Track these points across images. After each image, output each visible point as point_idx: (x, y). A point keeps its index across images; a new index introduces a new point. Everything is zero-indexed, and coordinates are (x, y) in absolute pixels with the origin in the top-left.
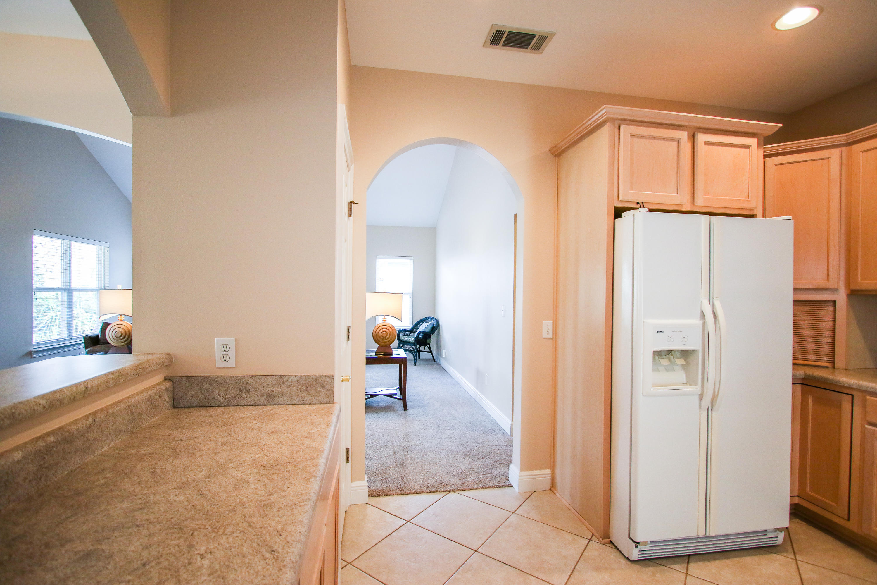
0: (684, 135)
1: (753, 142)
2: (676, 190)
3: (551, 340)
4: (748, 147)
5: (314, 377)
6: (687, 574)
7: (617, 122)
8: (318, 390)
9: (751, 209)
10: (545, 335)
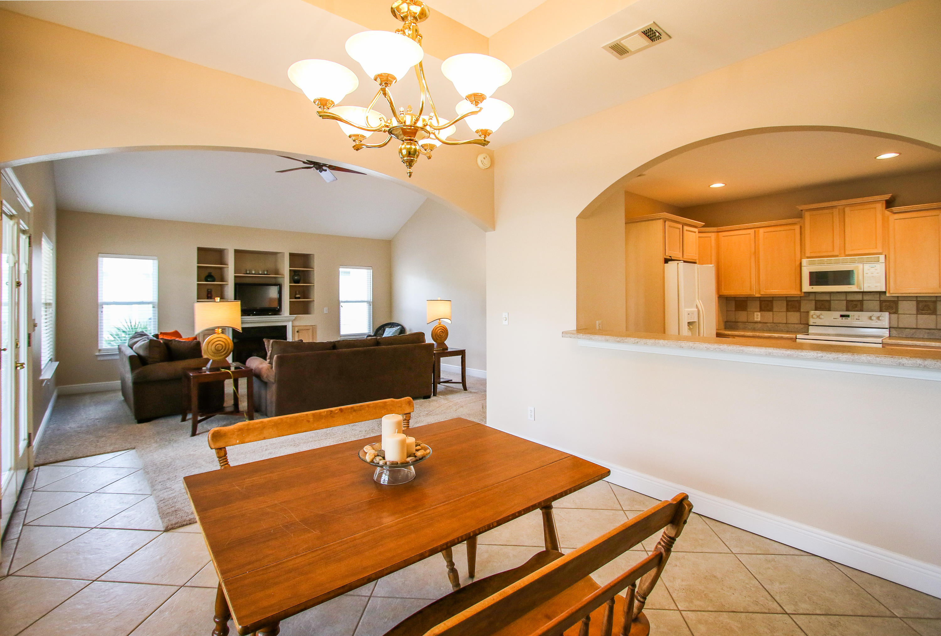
0: (681, 226)
1: (697, 230)
2: (679, 251)
4: (695, 232)
9: (695, 260)
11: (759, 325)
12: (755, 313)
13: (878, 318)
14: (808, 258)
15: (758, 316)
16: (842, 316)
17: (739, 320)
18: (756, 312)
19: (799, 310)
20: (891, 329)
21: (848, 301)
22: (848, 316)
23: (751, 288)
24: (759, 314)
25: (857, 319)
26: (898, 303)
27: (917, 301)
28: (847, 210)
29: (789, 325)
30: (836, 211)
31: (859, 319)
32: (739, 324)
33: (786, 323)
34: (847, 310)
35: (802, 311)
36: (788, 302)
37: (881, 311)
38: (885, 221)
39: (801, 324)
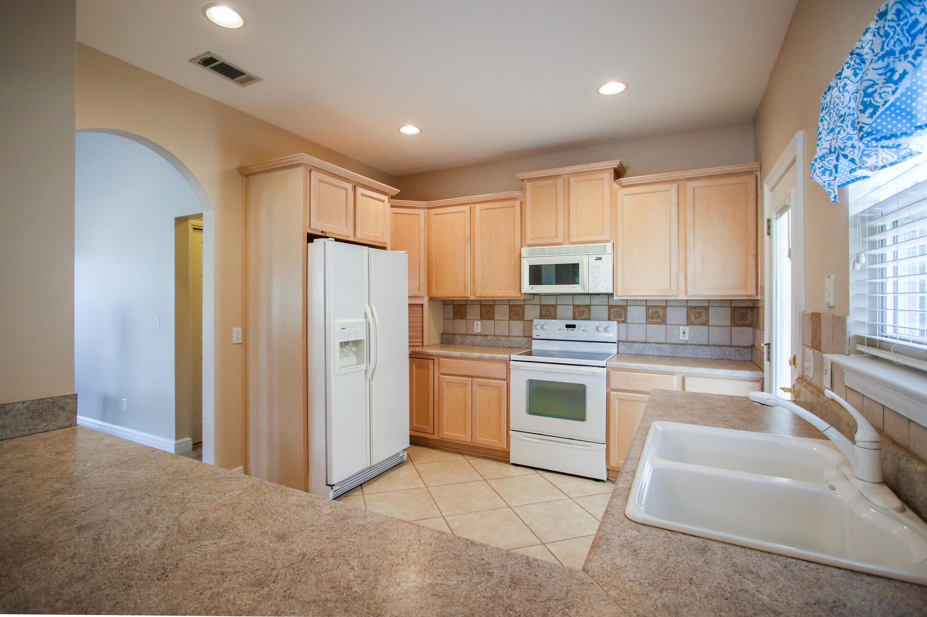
0: (349, 186)
1: (385, 198)
2: (345, 225)
3: (241, 345)
4: (383, 201)
5: (50, 400)
6: (363, 494)
7: (309, 168)
8: (56, 413)
9: (385, 243)
10: (235, 341)
11: (478, 339)
12: (475, 322)
13: (606, 329)
14: (529, 246)
15: (478, 327)
16: (568, 326)
17: (457, 332)
18: (476, 320)
19: (522, 318)
20: (620, 344)
21: (575, 306)
22: (573, 326)
23: (465, 288)
24: (479, 323)
25: (583, 330)
26: (627, 309)
27: (647, 306)
28: (572, 180)
29: (511, 338)
30: (560, 181)
31: (585, 331)
32: (458, 337)
33: (509, 336)
34: (574, 318)
35: (526, 319)
36: (511, 306)
37: (609, 319)
38: (613, 195)
39: (524, 337)
